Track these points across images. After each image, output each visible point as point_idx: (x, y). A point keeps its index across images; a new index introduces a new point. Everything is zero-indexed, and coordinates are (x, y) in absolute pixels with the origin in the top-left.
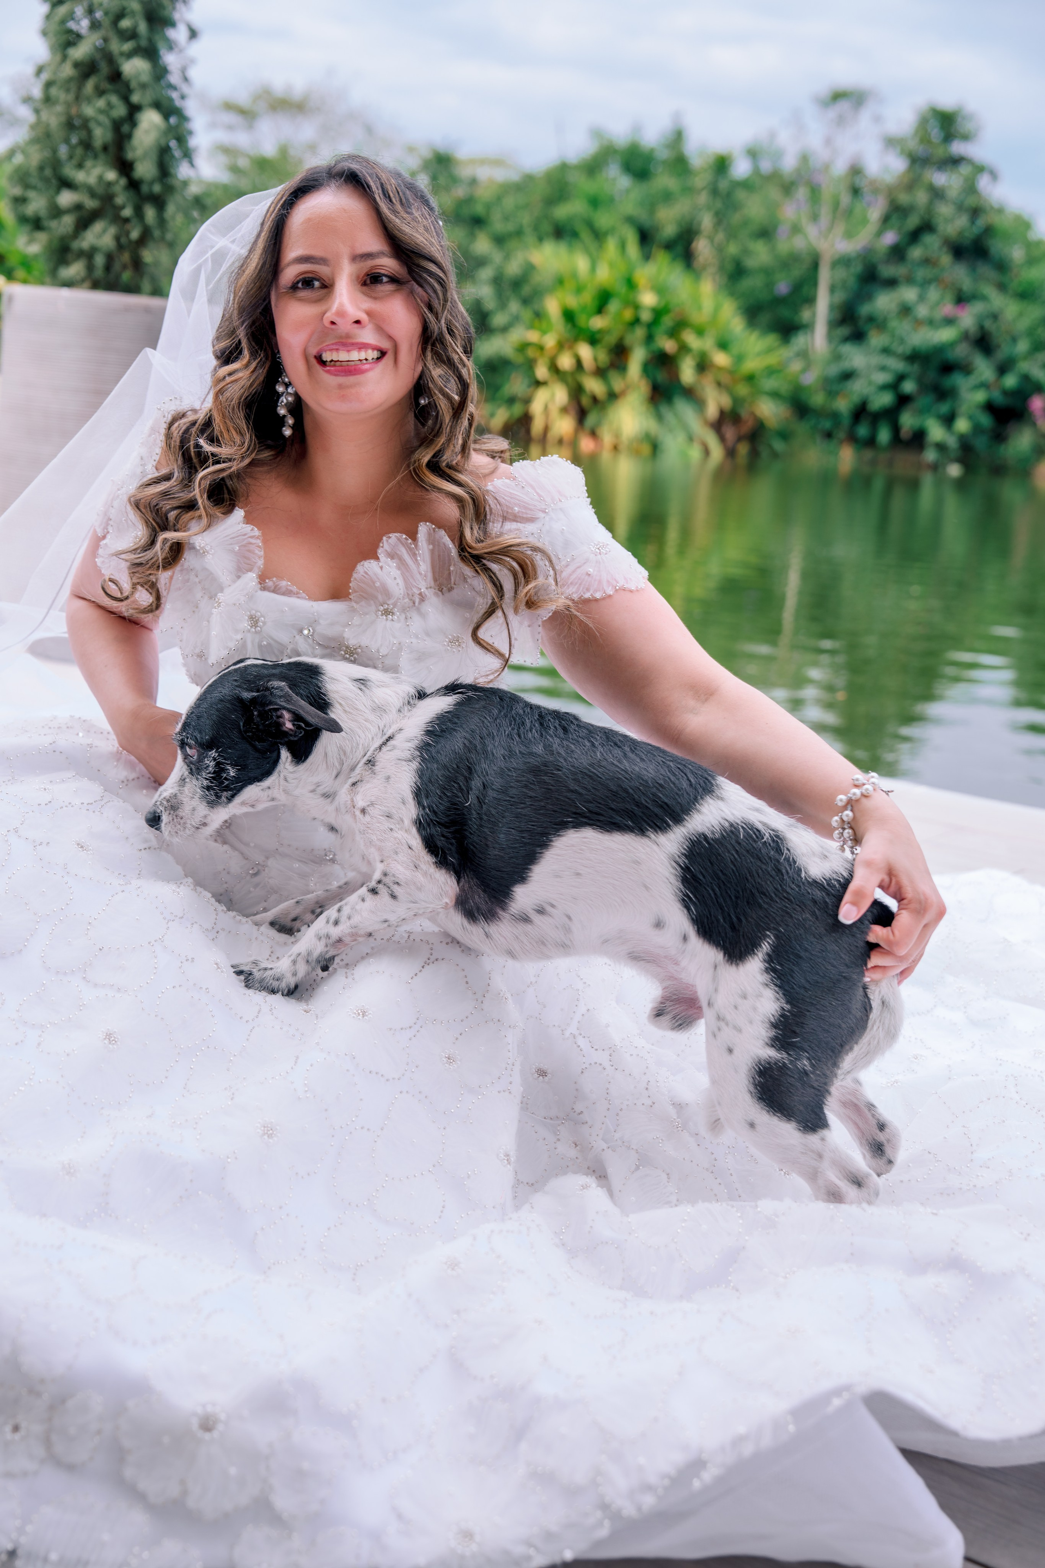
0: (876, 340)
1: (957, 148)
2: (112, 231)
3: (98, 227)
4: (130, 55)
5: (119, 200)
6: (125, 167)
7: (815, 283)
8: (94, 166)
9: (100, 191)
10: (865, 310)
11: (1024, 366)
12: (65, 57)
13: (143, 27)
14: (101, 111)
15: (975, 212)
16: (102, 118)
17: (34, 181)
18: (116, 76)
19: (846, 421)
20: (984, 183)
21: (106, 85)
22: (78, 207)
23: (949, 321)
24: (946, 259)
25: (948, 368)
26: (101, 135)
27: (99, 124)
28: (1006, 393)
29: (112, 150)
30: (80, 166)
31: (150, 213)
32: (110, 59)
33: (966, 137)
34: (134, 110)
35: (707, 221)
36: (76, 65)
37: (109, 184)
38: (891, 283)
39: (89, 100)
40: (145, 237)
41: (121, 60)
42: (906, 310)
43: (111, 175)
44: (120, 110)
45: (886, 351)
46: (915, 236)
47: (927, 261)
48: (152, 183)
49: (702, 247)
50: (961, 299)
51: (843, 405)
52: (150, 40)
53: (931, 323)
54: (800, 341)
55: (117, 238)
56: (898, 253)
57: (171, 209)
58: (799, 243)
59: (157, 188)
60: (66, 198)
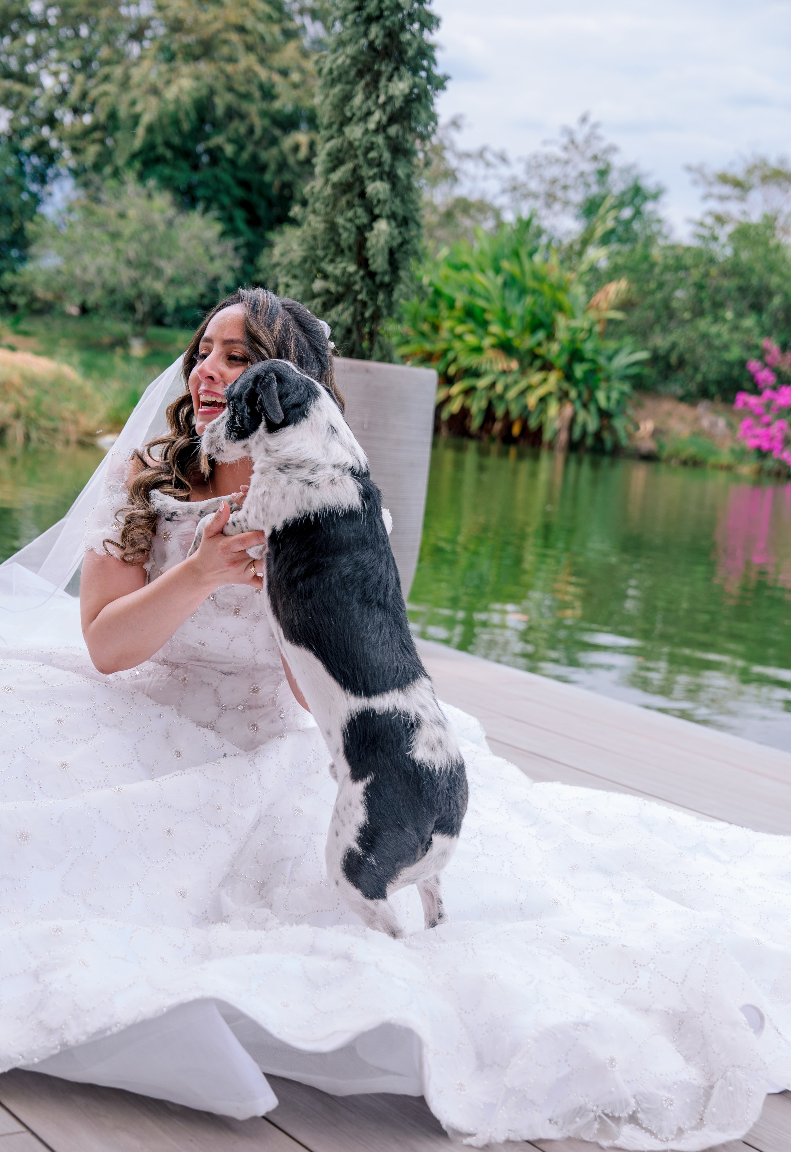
2: (351, 309)
3: (340, 307)
4: (373, 179)
5: (357, 287)
6: (363, 262)
8: (341, 262)
9: (345, 279)
12: (327, 181)
13: (387, 156)
14: (351, 220)
16: (349, 225)
17: (298, 272)
18: (362, 195)
21: (357, 201)
22: (328, 292)
26: (347, 238)
27: (345, 229)
29: (355, 249)
30: (332, 261)
31: (381, 297)
32: (361, 180)
34: (375, 218)
36: (334, 186)
37: (351, 275)
39: (342, 213)
40: (376, 317)
41: (367, 182)
43: (352, 268)
44: (364, 219)
48: (384, 273)
52: (392, 166)
55: (354, 316)
57: (396, 295)
59: (387, 279)
60: (318, 285)
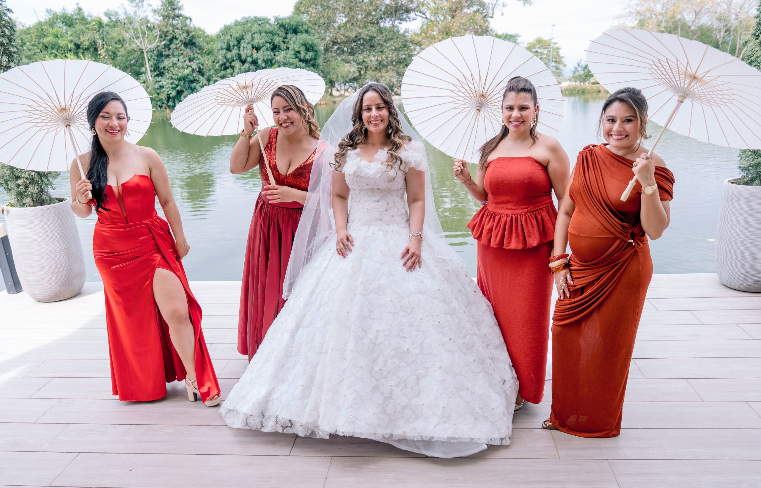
0: (167, 75)
1: (177, 12)
7: (143, 58)
10: (161, 66)
15: (188, 33)
19: (165, 102)
20: (188, 22)
23: (188, 66)
24: (183, 47)
25: (192, 82)
33: (180, 9)
35: (100, 42)
38: (168, 56)
42: (174, 64)
45: (172, 78)
46: (171, 41)
47: (176, 49)
49: (102, 52)
50: (190, 60)
51: (163, 96)
53: (183, 68)
54: (143, 77)
56: (167, 46)
58: (134, 46)
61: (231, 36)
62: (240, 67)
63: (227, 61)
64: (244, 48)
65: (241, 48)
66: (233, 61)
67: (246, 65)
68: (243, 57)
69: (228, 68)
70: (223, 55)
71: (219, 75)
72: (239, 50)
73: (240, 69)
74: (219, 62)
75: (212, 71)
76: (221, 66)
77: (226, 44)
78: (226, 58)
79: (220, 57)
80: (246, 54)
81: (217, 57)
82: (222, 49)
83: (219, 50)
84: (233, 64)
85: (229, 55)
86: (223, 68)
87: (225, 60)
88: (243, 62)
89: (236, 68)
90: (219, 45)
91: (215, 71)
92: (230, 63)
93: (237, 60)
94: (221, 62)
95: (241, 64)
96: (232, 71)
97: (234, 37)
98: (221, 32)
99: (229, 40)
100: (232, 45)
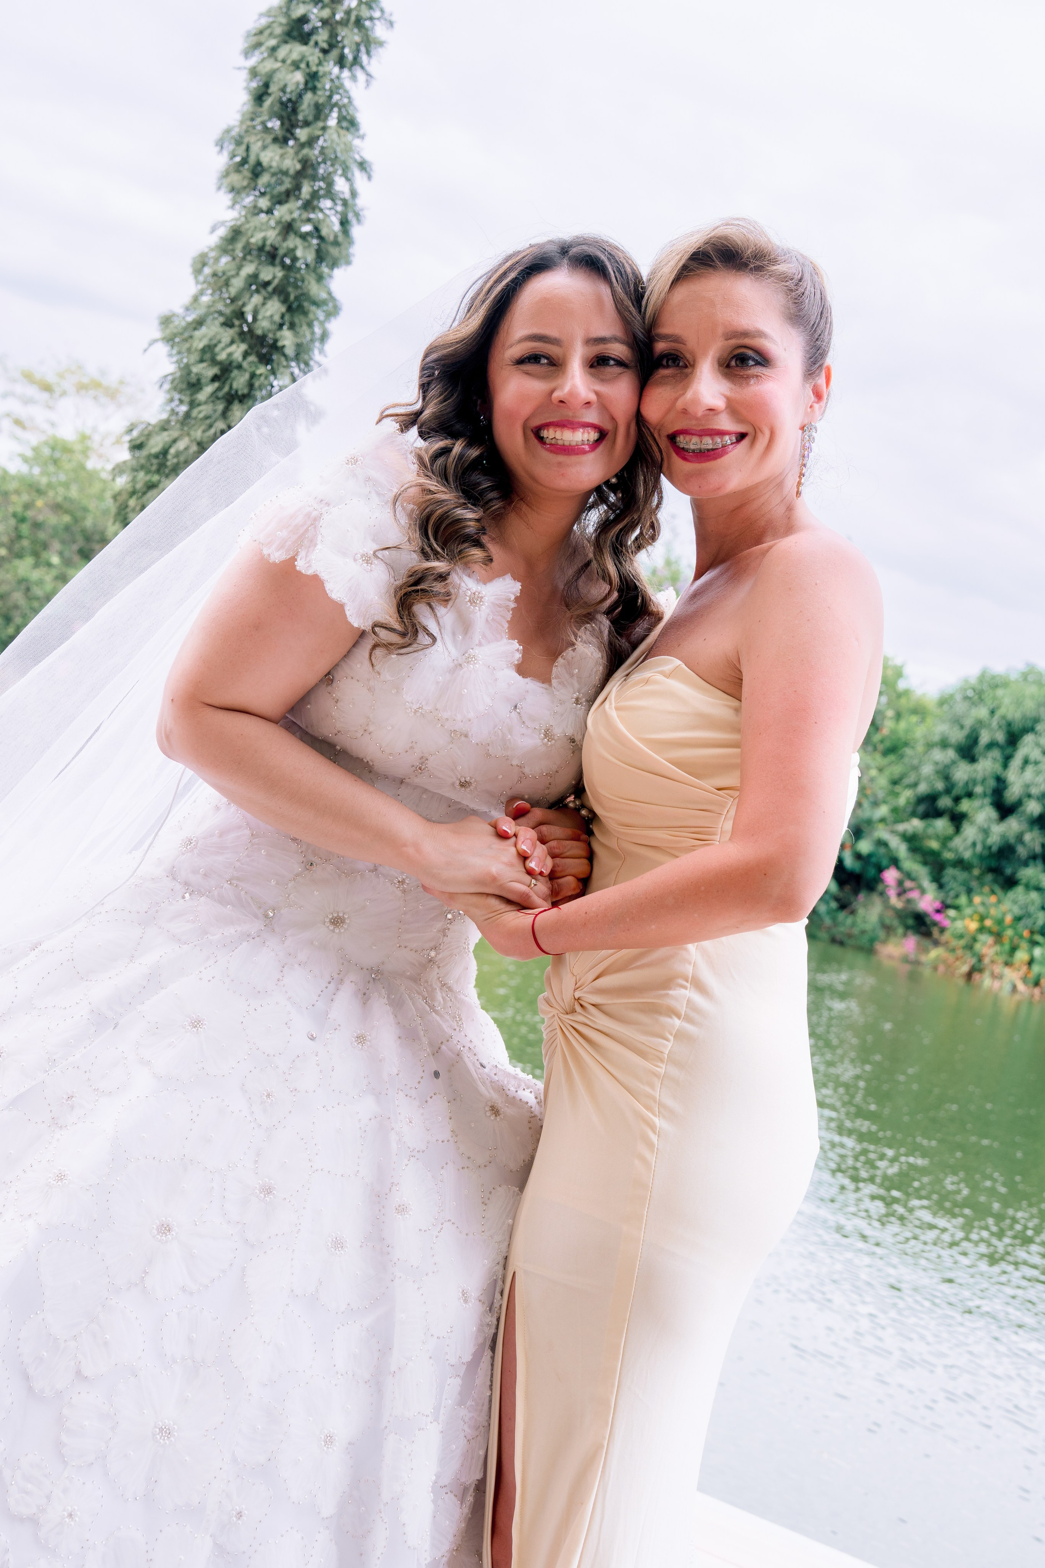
11: (882, 833)
28: (858, 856)
61: (992, 712)
62: (986, 826)
63: (948, 791)
64: (1026, 762)
65: (1016, 762)
66: (970, 795)
67: (1013, 825)
68: (1013, 792)
69: (938, 814)
70: (940, 767)
71: (901, 827)
72: (1005, 766)
73: (986, 832)
74: (915, 785)
75: (883, 811)
76: (921, 800)
77: (965, 732)
78: (947, 778)
79: (927, 770)
80: (1027, 786)
81: (915, 768)
82: (944, 744)
83: (930, 746)
84: (965, 806)
85: (962, 772)
86: (921, 809)
87: (940, 786)
88: (1005, 810)
89: (972, 823)
90: (941, 729)
91: (895, 810)
92: (957, 800)
93: (985, 795)
94: (923, 788)
95: (993, 813)
96: (950, 830)
97: (1003, 717)
98: (963, 690)
99: (980, 723)
100: (985, 738)
